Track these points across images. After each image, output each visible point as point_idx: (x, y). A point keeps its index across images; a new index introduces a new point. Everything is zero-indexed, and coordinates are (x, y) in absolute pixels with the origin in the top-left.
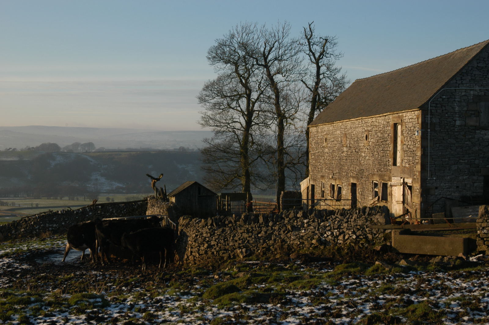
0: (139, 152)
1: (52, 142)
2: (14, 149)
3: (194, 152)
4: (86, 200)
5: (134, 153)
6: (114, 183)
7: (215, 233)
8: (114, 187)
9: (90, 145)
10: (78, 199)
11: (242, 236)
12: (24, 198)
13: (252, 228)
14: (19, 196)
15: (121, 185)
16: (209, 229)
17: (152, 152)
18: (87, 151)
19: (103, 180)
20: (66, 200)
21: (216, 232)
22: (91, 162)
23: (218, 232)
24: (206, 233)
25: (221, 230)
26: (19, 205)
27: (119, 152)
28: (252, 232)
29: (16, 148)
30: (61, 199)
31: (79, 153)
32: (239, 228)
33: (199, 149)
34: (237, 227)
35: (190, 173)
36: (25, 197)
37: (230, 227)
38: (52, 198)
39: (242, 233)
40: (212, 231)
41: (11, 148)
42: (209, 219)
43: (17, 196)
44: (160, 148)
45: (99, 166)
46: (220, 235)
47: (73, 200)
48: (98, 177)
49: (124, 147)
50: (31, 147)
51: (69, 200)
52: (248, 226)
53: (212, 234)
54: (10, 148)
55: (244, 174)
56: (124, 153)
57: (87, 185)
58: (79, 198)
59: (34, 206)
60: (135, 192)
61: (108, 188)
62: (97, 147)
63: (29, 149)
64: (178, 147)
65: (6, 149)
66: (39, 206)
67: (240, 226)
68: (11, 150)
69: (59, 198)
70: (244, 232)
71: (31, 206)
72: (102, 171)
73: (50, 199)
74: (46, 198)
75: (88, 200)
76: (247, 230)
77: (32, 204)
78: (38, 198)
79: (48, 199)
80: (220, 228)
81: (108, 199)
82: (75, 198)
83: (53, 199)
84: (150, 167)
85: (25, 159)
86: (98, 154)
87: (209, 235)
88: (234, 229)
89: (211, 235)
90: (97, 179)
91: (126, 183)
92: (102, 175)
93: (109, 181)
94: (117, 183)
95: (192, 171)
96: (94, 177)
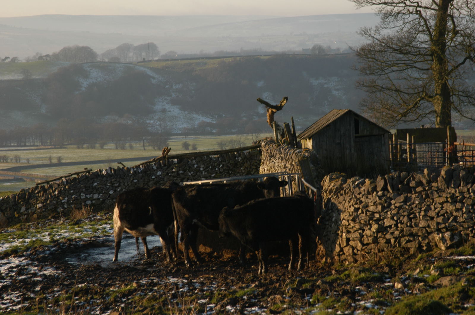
0: (238, 58)
1: (81, 45)
2: (14, 59)
3: (340, 54)
4: (146, 148)
5: (230, 60)
6: (195, 116)
7: (390, 204)
8: (196, 123)
9: (150, 47)
10: (131, 147)
11: (442, 208)
12: (36, 148)
13: (462, 193)
14: (27, 144)
15: (208, 120)
16: (380, 198)
17: (262, 57)
18: (144, 59)
19: (175, 111)
20: (110, 149)
21: (393, 202)
22: (154, 78)
23: (396, 202)
24: (375, 204)
25: (402, 198)
26: (28, 160)
27: (202, 58)
28: (461, 201)
29: (16, 57)
30: (102, 147)
31: (131, 63)
32: (436, 195)
33: (351, 48)
34: (432, 193)
35: (335, 93)
36: (37, 146)
37: (420, 192)
38: (85, 146)
39: (442, 204)
40: (386, 201)
41: (9, 58)
42: (379, 178)
43: (23, 144)
44: (278, 49)
45: (167, 86)
46: (400, 208)
47: (123, 148)
48: (167, 107)
49: (211, 50)
50: (44, 54)
51: (117, 148)
52: (453, 191)
53: (386, 207)
55: (439, 92)
56: (211, 60)
57: (148, 122)
58: (134, 145)
59: (55, 161)
60: (233, 131)
61: (185, 126)
62: (163, 51)
63: (41, 58)
64: (309, 45)
66: (63, 161)
67: (439, 190)
68: (8, 60)
69: (97, 145)
70: (447, 202)
71: (48, 162)
72: (173, 96)
73: (83, 148)
74: (76, 146)
75: (150, 148)
76: (453, 197)
77: (50, 159)
78: (62, 147)
79: (79, 148)
80: (400, 195)
81: (186, 146)
82: (127, 145)
83: (88, 148)
84: (260, 84)
85: (34, 77)
86: (166, 63)
87: (380, 208)
88: (427, 196)
89: (383, 208)
90: (164, 111)
91: (216, 116)
92: (174, 102)
93: (186, 112)
94: (200, 117)
95: (338, 90)
96: (158, 107)
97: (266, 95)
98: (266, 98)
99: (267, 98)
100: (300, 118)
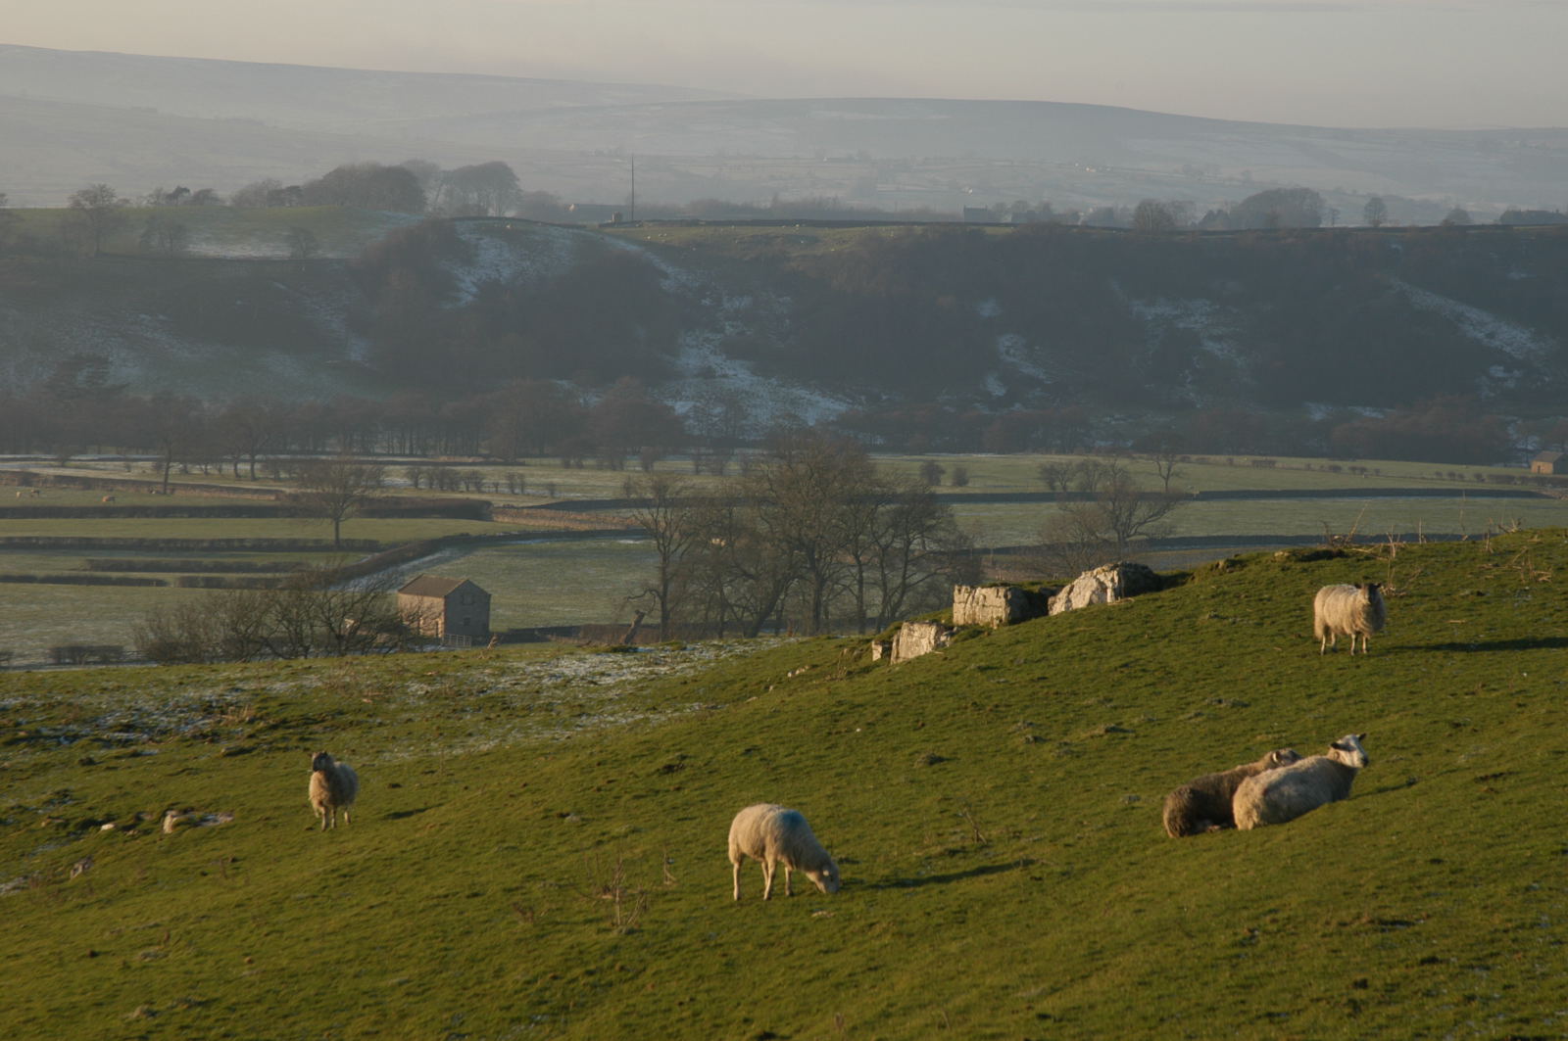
0: (918, 230)
2: (203, 195)
6: (802, 393)
17: (989, 230)
18: (620, 216)
19: (739, 376)
22: (666, 276)
29: (208, 191)
35: (1210, 346)
45: (706, 302)
48: (715, 362)
54: (180, 191)
63: (275, 193)
65: (158, 194)
68: (183, 199)
72: (729, 330)
84: (988, 309)
86: (694, 231)
90: (708, 374)
91: (863, 398)
92: (733, 350)
93: (774, 381)
94: (816, 397)
95: (1219, 339)
96: (691, 360)
97: (1007, 344)
98: (1007, 353)
99: (1012, 351)
100: (1117, 416)
